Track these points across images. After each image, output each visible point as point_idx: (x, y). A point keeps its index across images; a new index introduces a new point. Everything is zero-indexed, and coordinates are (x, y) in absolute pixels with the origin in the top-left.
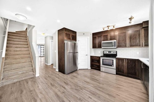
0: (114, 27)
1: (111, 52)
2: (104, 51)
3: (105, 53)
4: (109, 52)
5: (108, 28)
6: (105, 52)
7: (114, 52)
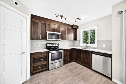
0: (65, 20)
1: (54, 44)
6: (48, 44)
7: (57, 44)
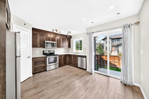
0: (60, 32)
1: (50, 51)
2: (43, 51)
3: (46, 53)
4: (49, 51)
5: (57, 32)
7: (53, 51)
